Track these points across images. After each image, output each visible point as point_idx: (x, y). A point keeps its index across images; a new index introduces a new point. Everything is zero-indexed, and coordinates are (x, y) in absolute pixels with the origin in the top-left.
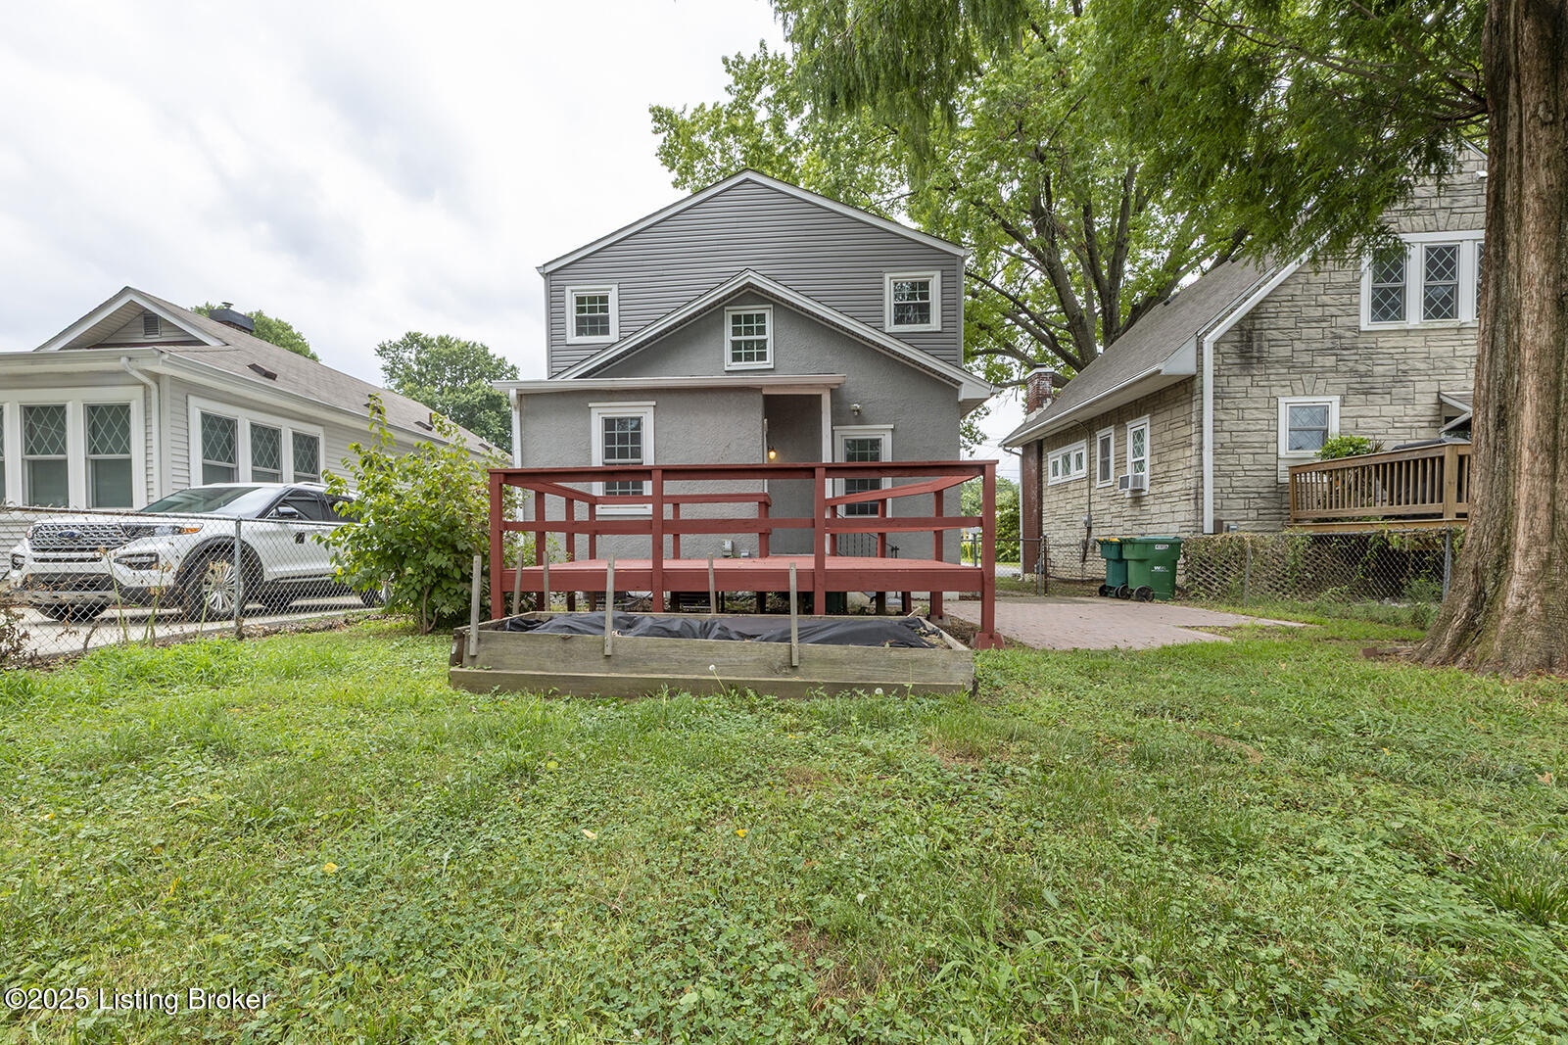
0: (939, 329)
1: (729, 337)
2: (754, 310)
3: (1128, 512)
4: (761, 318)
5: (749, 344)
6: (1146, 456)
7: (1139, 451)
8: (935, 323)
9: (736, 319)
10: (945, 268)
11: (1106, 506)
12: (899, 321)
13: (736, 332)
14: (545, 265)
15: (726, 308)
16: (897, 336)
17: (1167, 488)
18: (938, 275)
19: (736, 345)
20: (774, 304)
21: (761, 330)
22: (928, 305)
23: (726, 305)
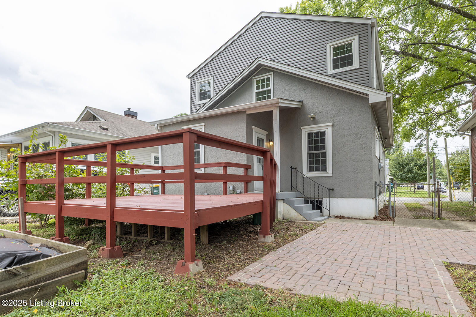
0: (358, 67)
1: (254, 90)
2: (264, 76)
4: (268, 79)
5: (264, 93)
8: (356, 64)
9: (258, 82)
10: (360, 33)
12: (335, 67)
13: (258, 88)
14: (189, 75)
15: (253, 78)
16: (333, 76)
18: (357, 38)
19: (258, 94)
20: (273, 71)
21: (268, 85)
22: (352, 55)
23: (253, 77)
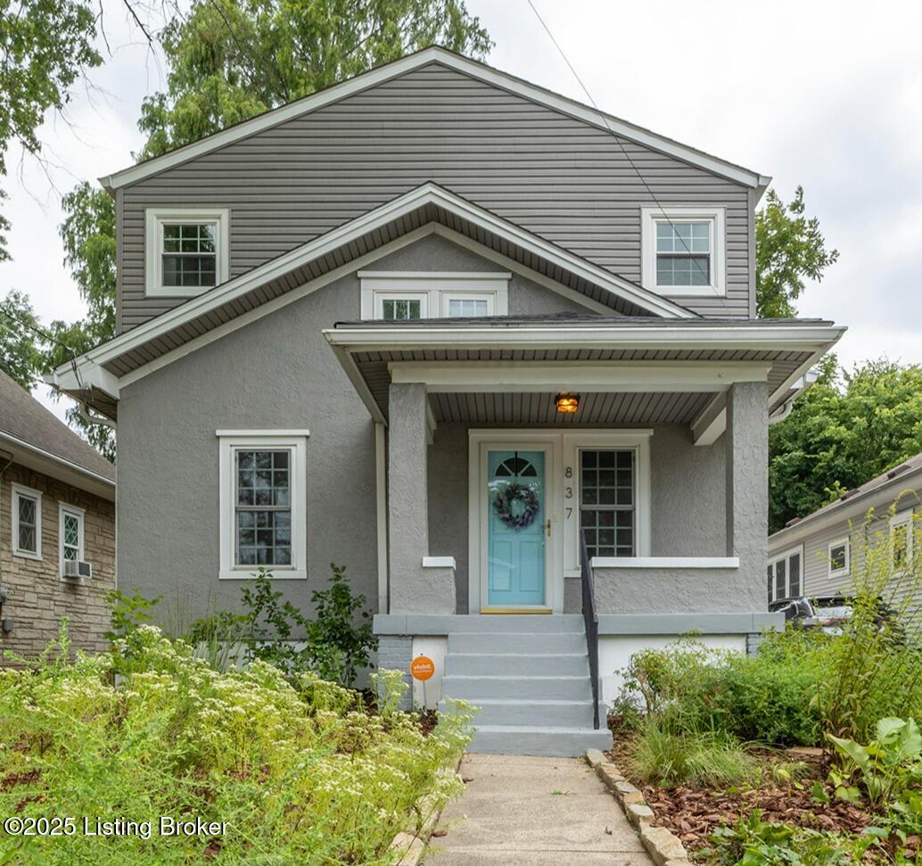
3: (62, 597)
6: (80, 547)
7: (71, 538)
11: (29, 583)
17: (100, 585)
